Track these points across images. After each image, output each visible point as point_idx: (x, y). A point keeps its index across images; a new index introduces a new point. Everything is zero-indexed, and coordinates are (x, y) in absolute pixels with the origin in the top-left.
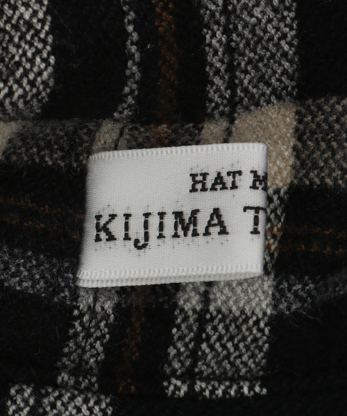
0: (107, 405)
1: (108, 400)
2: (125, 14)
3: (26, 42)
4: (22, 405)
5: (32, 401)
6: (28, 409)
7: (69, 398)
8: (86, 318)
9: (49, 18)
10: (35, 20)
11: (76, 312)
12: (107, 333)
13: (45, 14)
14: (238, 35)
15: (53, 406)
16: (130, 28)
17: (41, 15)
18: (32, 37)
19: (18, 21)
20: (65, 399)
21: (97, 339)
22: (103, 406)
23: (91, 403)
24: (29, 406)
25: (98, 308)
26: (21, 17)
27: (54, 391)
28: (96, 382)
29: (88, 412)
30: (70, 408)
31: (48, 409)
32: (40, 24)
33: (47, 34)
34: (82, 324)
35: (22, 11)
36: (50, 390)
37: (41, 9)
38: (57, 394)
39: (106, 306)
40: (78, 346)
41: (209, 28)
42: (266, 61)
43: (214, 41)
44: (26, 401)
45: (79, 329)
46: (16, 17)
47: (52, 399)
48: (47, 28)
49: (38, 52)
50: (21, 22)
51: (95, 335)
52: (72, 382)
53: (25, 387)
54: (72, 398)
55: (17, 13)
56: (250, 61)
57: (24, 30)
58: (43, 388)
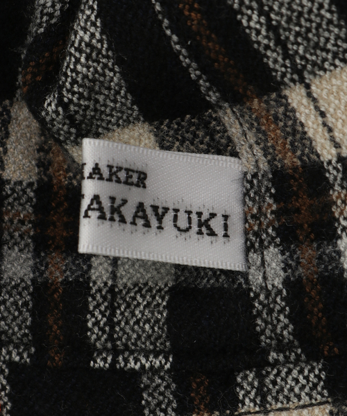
0: (320, 371)
1: (320, 367)
2: (161, 22)
3: (93, 61)
4: (249, 389)
5: (256, 384)
6: (254, 390)
7: (286, 373)
8: (262, 297)
9: (104, 37)
10: (94, 41)
11: (252, 295)
12: (286, 306)
13: (101, 34)
14: (277, 14)
15: (274, 383)
16: (168, 32)
17: (98, 35)
18: (97, 55)
19: (80, 44)
20: (283, 374)
21: (280, 312)
22: (317, 372)
23: (306, 372)
24: (255, 387)
25: (270, 287)
26: (82, 40)
27: (272, 369)
28: (302, 352)
29: (305, 381)
30: (289, 382)
31: (271, 386)
32: (100, 44)
33: (107, 50)
34: (260, 303)
35: (81, 35)
36: (269, 370)
37: (96, 30)
38: (275, 371)
39: (276, 283)
40: (266, 322)
41: (243, 14)
42: (314, 31)
43: (252, 24)
44: (251, 384)
45: (260, 307)
46: (77, 41)
47: (272, 377)
48: (105, 46)
49: (105, 66)
50: (83, 44)
51: (276, 310)
52: (281, 358)
53: (248, 372)
54: (289, 372)
55: (78, 37)
56: (298, 34)
57: (88, 51)
58: (263, 369)
